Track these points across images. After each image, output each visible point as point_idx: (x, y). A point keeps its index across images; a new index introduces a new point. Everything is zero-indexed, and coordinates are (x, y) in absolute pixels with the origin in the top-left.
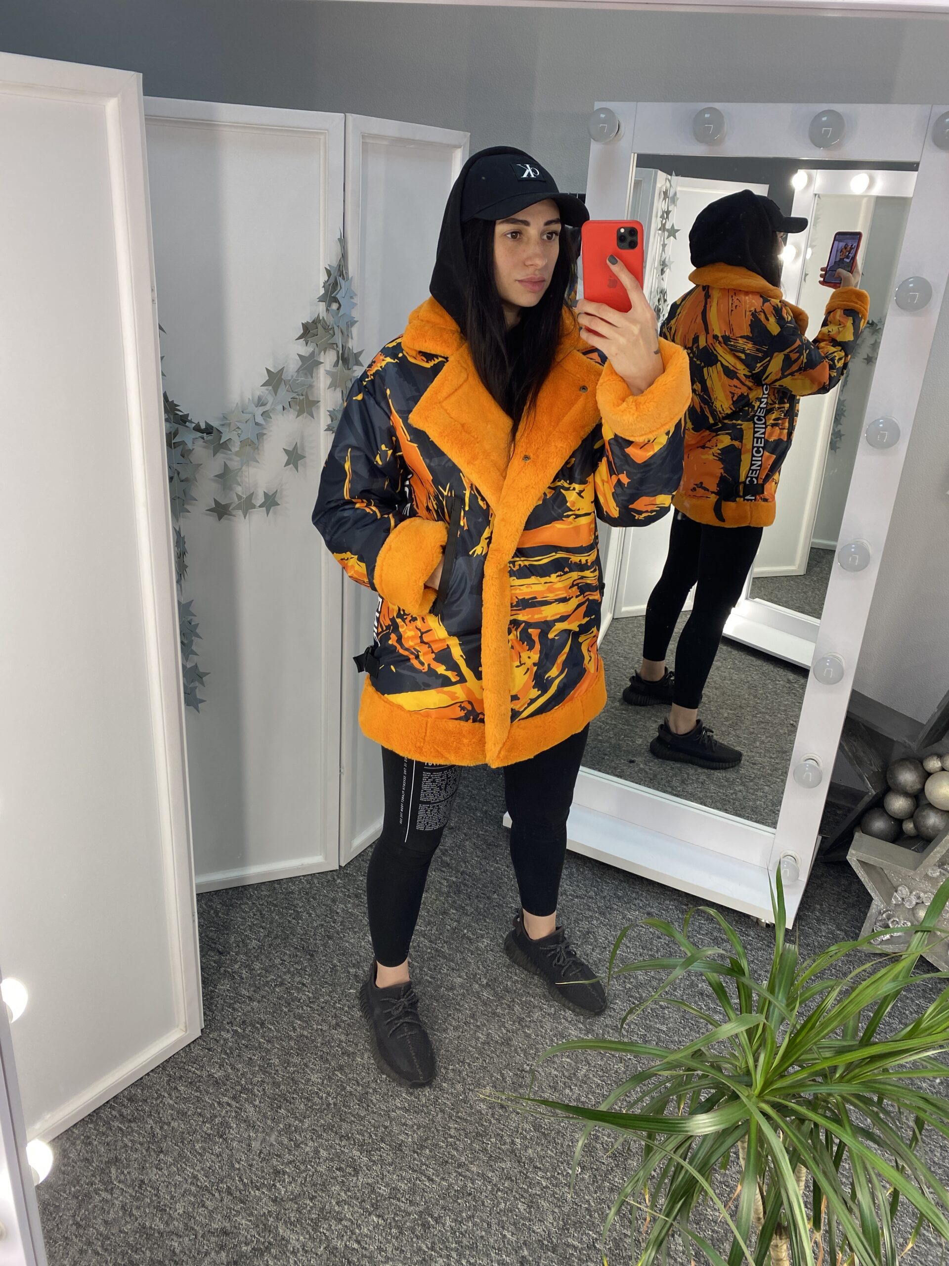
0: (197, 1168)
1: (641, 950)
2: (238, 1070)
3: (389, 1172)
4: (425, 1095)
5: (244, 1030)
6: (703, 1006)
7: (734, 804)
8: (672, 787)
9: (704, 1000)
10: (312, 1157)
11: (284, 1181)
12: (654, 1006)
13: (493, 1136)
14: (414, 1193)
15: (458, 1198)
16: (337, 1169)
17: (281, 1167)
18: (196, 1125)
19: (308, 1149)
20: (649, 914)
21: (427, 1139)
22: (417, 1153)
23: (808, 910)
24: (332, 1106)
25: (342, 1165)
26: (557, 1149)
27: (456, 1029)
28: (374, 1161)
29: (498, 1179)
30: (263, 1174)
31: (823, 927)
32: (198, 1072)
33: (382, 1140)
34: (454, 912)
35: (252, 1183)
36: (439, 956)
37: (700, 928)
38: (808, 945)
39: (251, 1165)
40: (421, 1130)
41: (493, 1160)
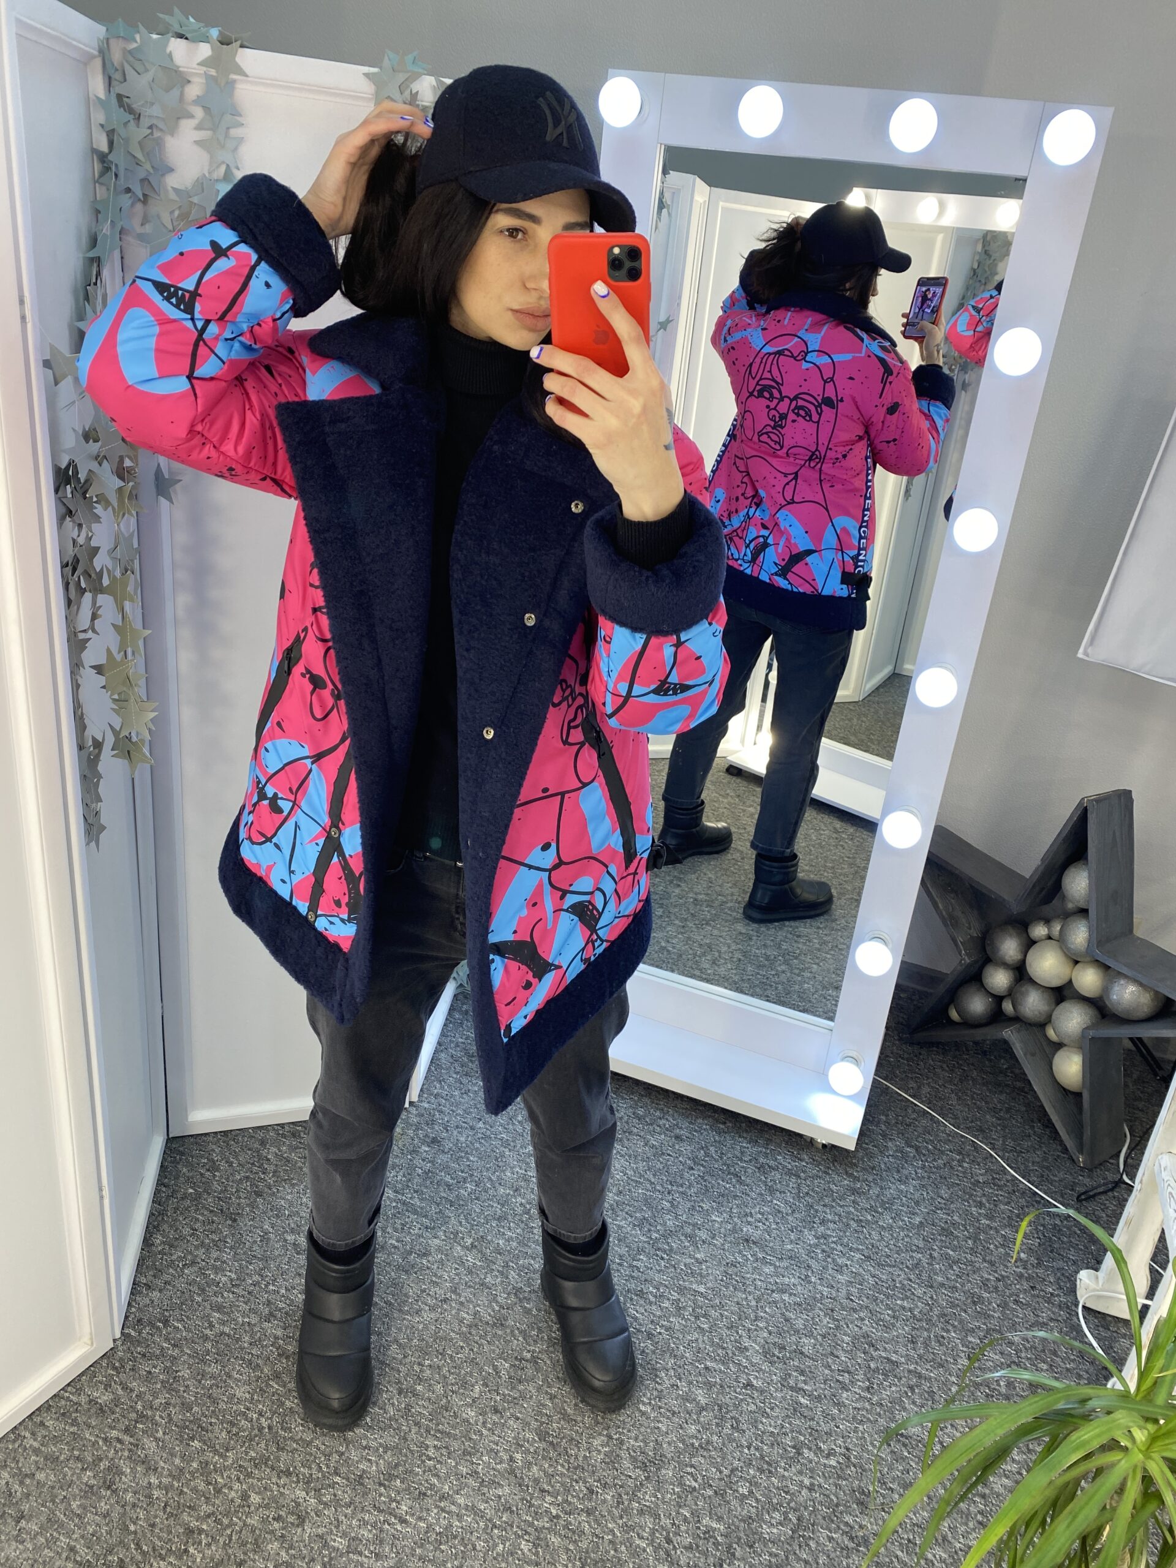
0: (75, 1536)
1: (670, 1187)
2: (132, 1390)
3: (346, 1517)
4: (393, 1404)
5: (140, 1333)
6: (749, 1256)
7: (776, 988)
8: (700, 970)
9: (750, 1248)
10: (239, 1506)
11: (200, 1543)
12: (688, 1261)
13: (485, 1452)
14: (381, 1542)
15: (441, 1544)
16: (274, 1519)
17: (194, 1524)
18: (72, 1475)
19: (233, 1494)
20: (677, 1137)
21: (397, 1465)
22: (384, 1486)
23: (872, 1123)
24: (267, 1430)
25: (281, 1513)
26: (569, 1463)
27: (432, 1309)
28: (325, 1504)
29: (493, 1511)
30: (171, 1537)
31: (890, 1144)
32: (74, 1398)
33: (337, 1473)
34: (427, 1149)
35: (154, 1549)
36: (407, 1210)
37: (742, 1153)
38: (873, 1168)
39: (153, 1525)
40: (389, 1453)
41: (486, 1486)
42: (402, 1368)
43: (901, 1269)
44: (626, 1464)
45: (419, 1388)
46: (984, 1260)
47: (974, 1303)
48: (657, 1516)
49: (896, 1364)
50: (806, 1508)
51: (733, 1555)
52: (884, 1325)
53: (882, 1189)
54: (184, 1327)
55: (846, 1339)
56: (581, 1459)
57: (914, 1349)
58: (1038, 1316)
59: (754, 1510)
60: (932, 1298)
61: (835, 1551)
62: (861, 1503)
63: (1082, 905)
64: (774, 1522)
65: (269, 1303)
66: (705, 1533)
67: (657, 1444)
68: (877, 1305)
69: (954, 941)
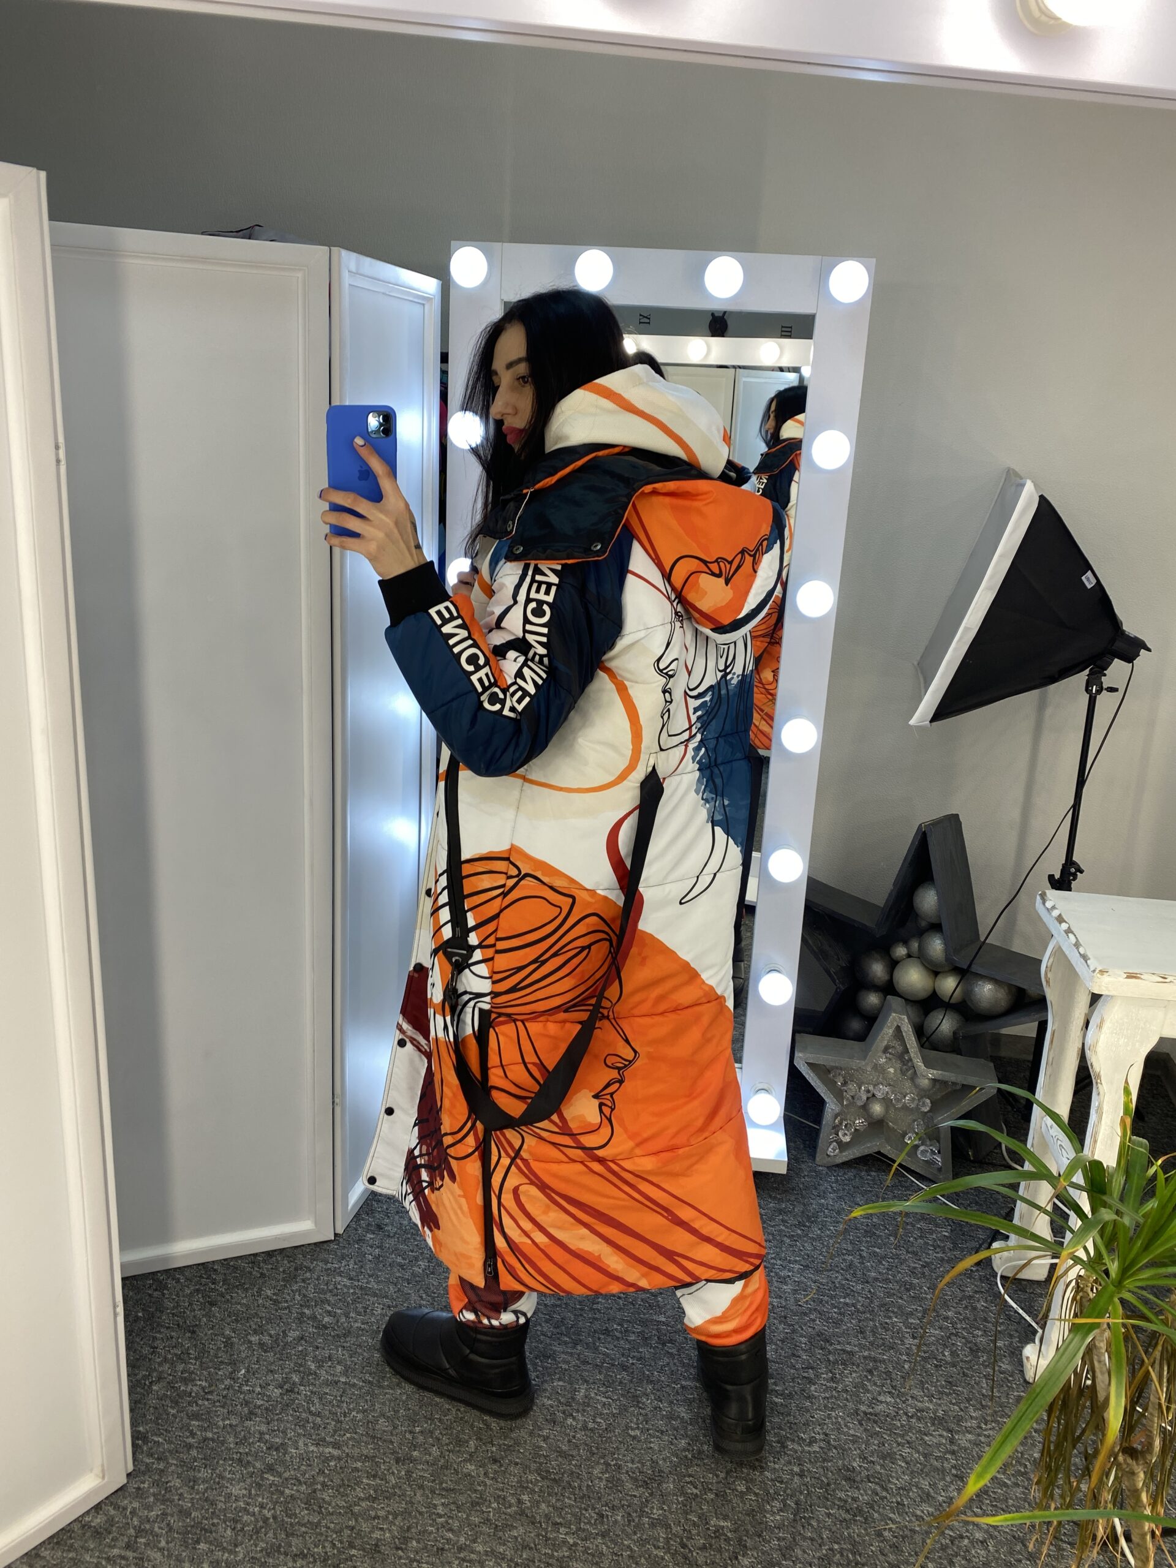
4: (393, 1473)
13: (492, 1500)
21: (409, 1528)
24: (271, 1520)
26: (575, 1494)
29: (512, 1552)
33: (352, 1546)
40: (399, 1518)
41: (501, 1530)
42: (394, 1439)
43: (837, 1272)
44: (629, 1485)
45: (415, 1453)
46: (908, 1252)
47: (908, 1290)
48: (668, 1527)
49: (851, 1353)
50: (801, 1493)
51: (745, 1546)
52: (834, 1322)
53: (805, 1205)
54: (165, 1440)
55: (803, 1340)
56: (585, 1489)
57: (864, 1338)
58: (964, 1291)
59: (754, 1504)
60: (870, 1291)
61: (835, 1524)
62: (847, 1479)
63: (934, 920)
64: (775, 1510)
65: (247, 1403)
66: (715, 1533)
67: (653, 1462)
68: (824, 1306)
69: (828, 972)
